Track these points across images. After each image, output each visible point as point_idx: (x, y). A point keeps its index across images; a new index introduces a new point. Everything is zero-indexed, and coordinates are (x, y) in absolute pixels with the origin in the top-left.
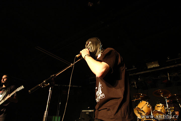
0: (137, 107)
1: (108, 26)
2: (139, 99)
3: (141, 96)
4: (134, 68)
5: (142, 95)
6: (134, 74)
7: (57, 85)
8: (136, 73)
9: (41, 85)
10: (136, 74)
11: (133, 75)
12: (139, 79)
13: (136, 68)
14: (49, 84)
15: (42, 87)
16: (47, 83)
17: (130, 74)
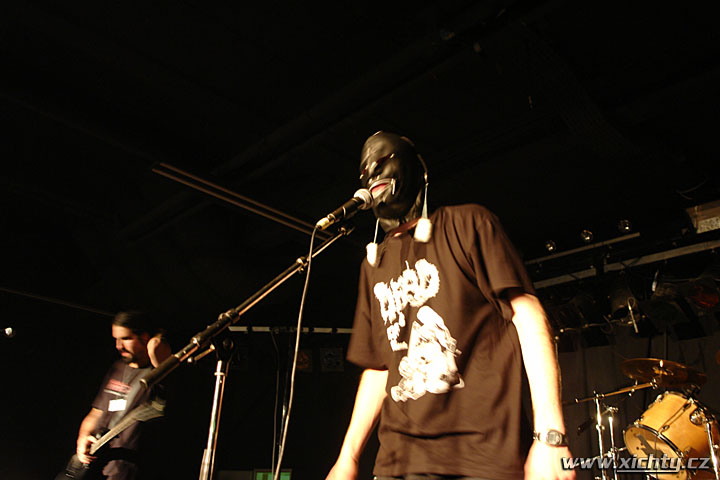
0: (636, 423)
1: (477, 48)
2: (647, 385)
3: (660, 368)
4: (628, 232)
5: (664, 368)
6: (628, 263)
7: (267, 329)
8: (640, 257)
9: (183, 355)
10: (638, 263)
11: (622, 267)
12: (654, 287)
13: (638, 235)
14: (213, 347)
15: (190, 360)
16: (203, 346)
17: (610, 262)
